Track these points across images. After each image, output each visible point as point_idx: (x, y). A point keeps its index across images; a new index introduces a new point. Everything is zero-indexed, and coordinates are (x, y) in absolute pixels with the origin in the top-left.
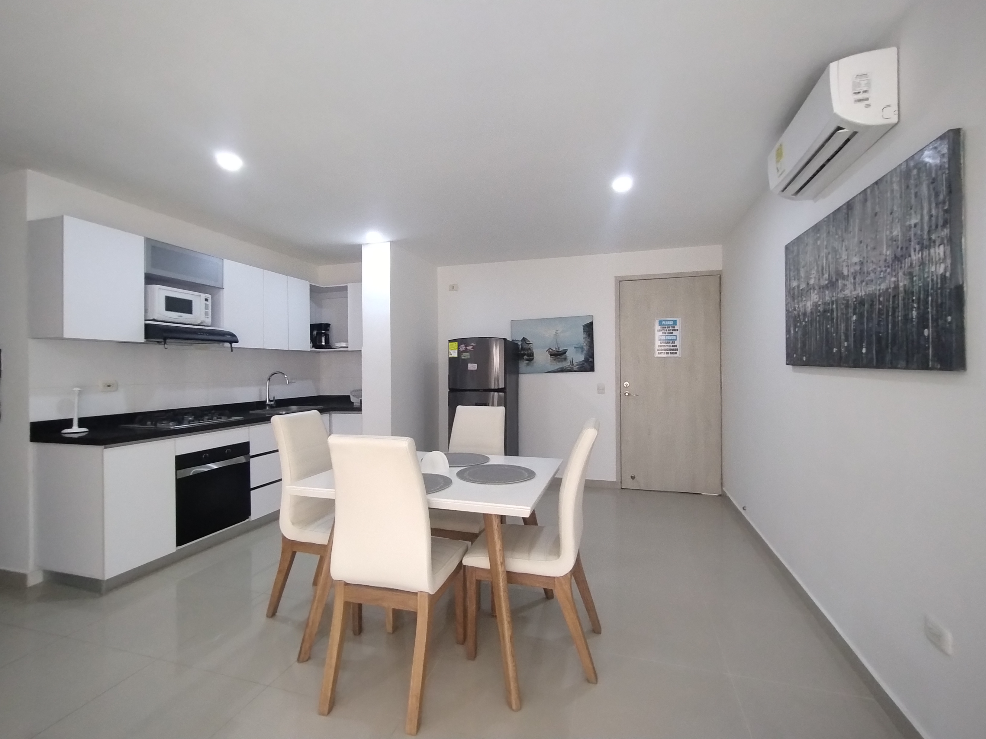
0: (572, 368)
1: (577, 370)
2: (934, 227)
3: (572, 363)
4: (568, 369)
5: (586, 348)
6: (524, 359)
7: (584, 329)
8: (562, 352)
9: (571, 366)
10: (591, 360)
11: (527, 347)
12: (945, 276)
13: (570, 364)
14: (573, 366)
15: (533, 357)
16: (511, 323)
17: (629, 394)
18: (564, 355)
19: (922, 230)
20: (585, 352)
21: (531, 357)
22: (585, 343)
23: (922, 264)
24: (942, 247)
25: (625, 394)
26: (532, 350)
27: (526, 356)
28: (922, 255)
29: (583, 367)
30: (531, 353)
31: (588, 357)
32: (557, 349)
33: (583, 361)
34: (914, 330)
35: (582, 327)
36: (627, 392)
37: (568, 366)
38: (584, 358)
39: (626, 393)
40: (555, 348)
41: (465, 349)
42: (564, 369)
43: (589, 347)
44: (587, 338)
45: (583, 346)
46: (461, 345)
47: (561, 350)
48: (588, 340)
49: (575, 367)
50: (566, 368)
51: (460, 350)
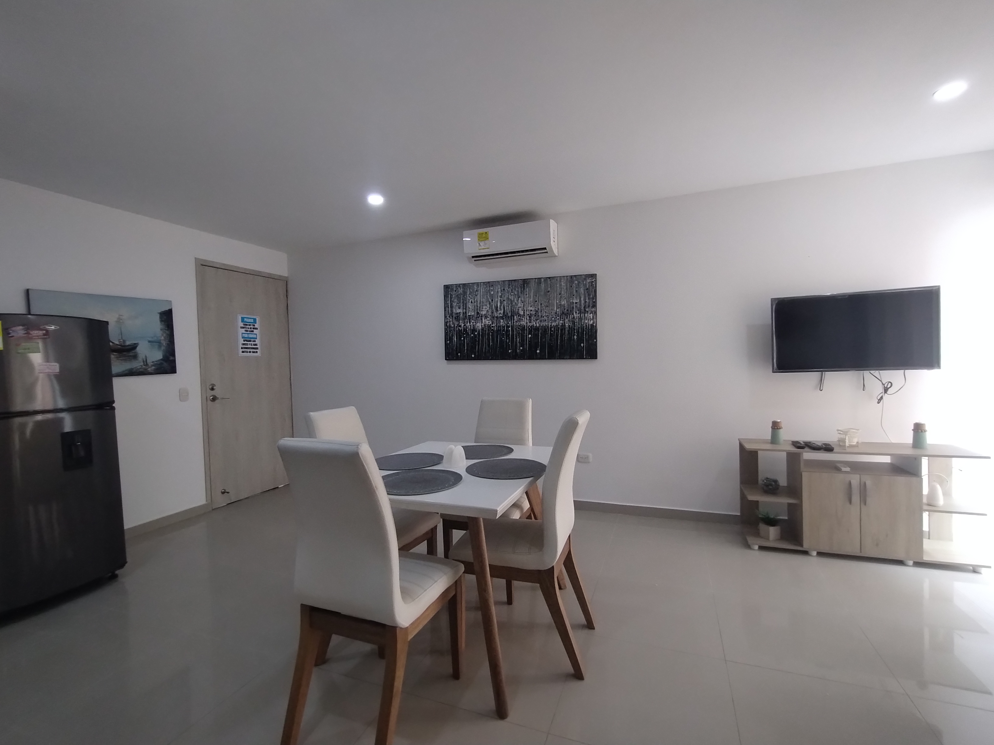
0: (146, 369)
1: (152, 372)
2: (587, 306)
3: (145, 363)
4: (140, 371)
5: (164, 343)
7: (161, 318)
9: (144, 367)
10: (171, 358)
12: (593, 325)
13: (143, 364)
14: (147, 367)
18: (133, 351)
19: (580, 305)
20: (163, 348)
22: (163, 336)
23: (580, 319)
24: (592, 314)
28: (580, 315)
29: (160, 368)
31: (167, 355)
32: (122, 343)
33: (161, 360)
34: (575, 343)
35: (159, 315)
37: (140, 367)
38: (163, 356)
40: (119, 341)
41: (27, 335)
42: (134, 372)
43: (168, 341)
44: (165, 330)
45: (161, 340)
46: (13, 327)
47: (127, 343)
48: (167, 332)
49: (150, 369)
50: (136, 370)
51: (10, 335)
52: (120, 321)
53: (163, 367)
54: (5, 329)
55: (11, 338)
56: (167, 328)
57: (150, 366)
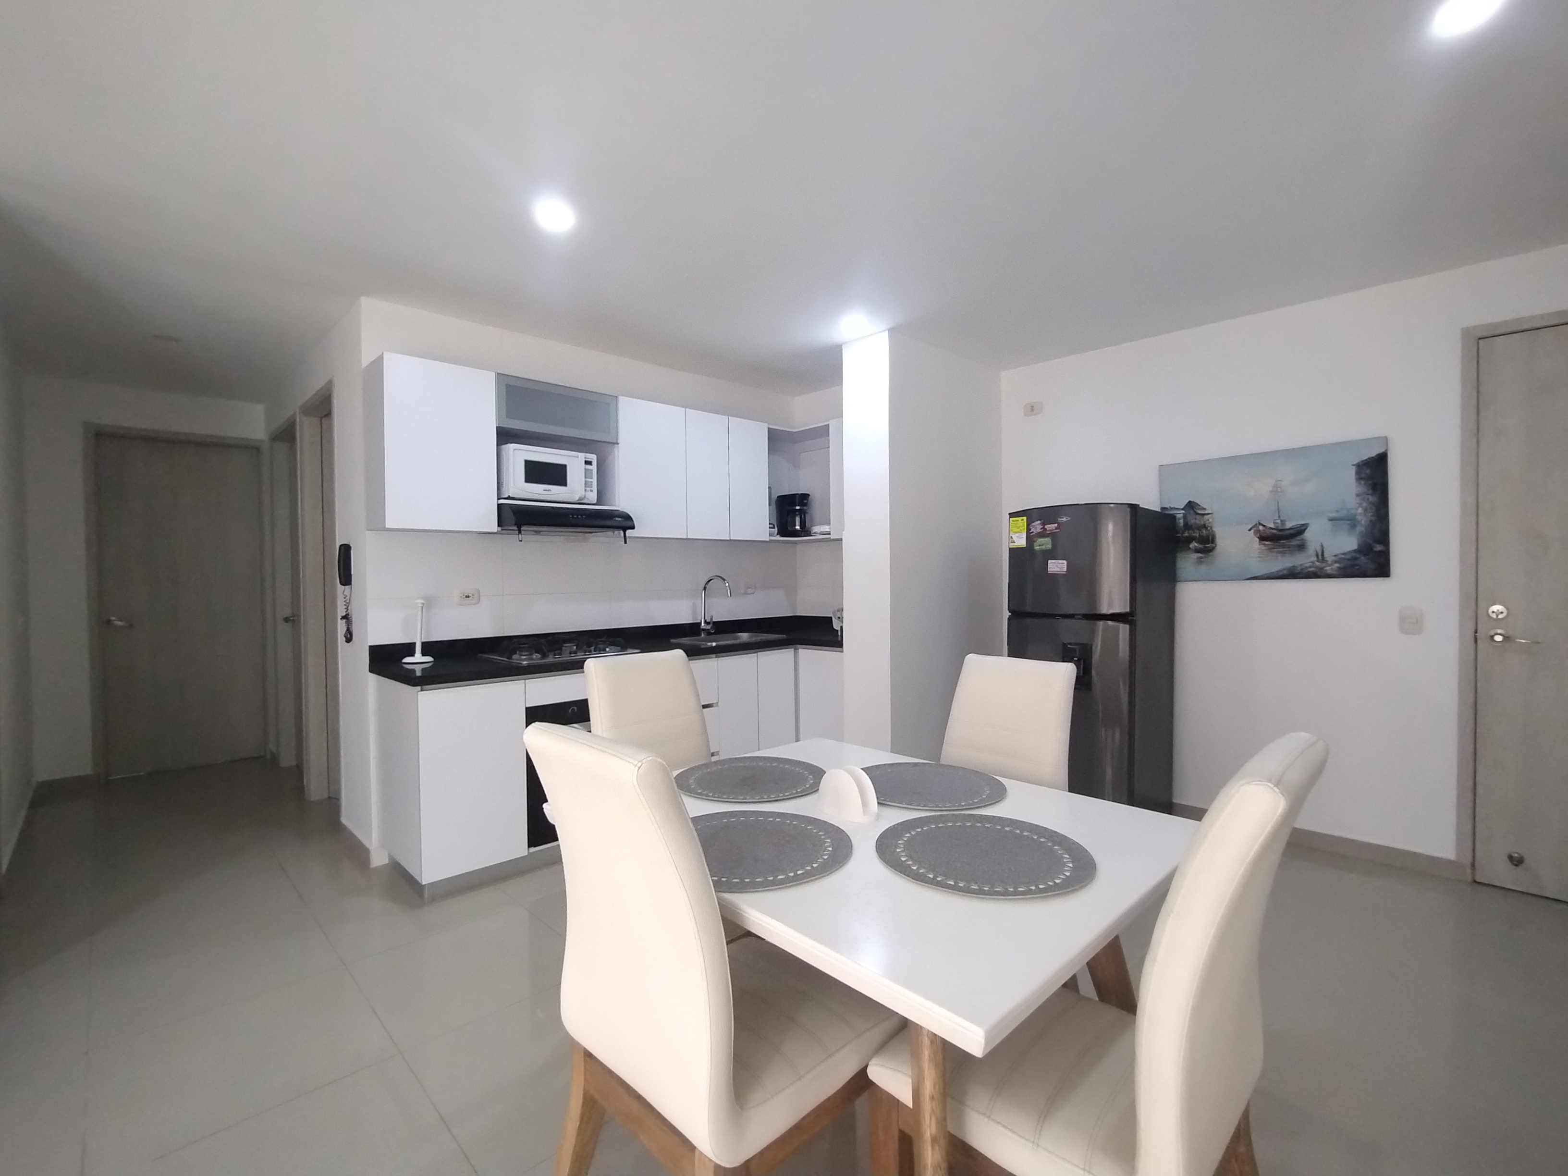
0: (1322, 569)
1: (1335, 573)
3: (1320, 557)
4: (1309, 571)
5: (1363, 519)
6: (1190, 548)
7: (1357, 473)
8: (1291, 531)
9: (1317, 564)
10: (1379, 548)
11: (1198, 522)
13: (1315, 559)
14: (1324, 565)
15: (1213, 545)
16: (1160, 470)
17: (1506, 638)
18: (1298, 538)
20: (1359, 529)
21: (1209, 544)
22: (1360, 505)
25: (1492, 637)
26: (1211, 528)
27: (1196, 542)
29: (1353, 566)
30: (1208, 536)
31: (1370, 541)
32: (1280, 525)
33: (1355, 551)
35: (1354, 469)
36: (1499, 631)
37: (1311, 564)
38: (1359, 545)
39: (1497, 634)
40: (1274, 523)
41: (1042, 530)
42: (1297, 571)
43: (1372, 516)
44: (1368, 494)
45: (1355, 515)
46: (1033, 522)
47: (1289, 525)
48: (1371, 498)
49: (1330, 568)
50: (1302, 569)
51: (1031, 531)
52: (1276, 490)
53: (1357, 565)
54: (1028, 525)
55: (1032, 534)
56: (1370, 492)
57: (1329, 562)
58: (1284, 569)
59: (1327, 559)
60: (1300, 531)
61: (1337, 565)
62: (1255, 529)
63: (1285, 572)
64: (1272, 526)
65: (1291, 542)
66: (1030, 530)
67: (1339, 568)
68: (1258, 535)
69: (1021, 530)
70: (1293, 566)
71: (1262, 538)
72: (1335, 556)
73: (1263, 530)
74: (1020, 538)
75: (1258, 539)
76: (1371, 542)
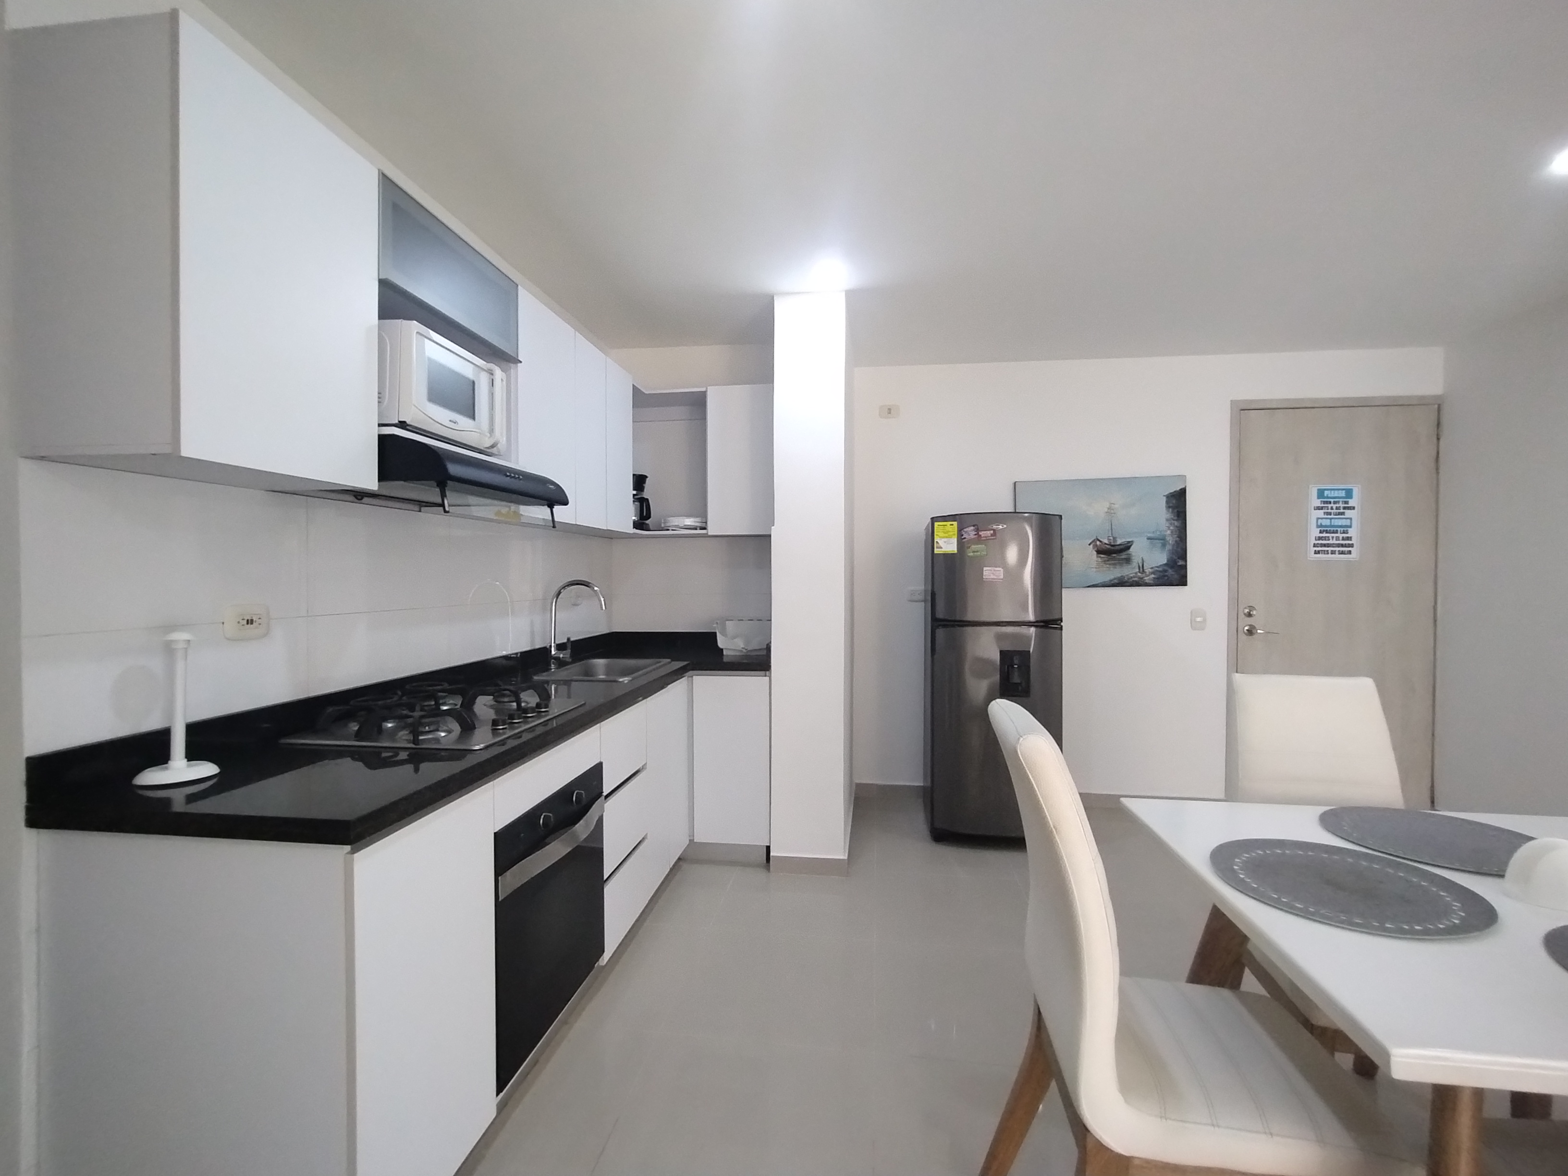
0: (1142, 578)
1: (1152, 582)
3: (1141, 570)
4: (1133, 581)
5: (1171, 540)
7: (1167, 502)
8: (1120, 547)
9: (1139, 574)
10: (1180, 563)
14: (1144, 575)
16: (1012, 486)
20: (1168, 547)
22: (1169, 528)
25: (1246, 629)
29: (1164, 576)
31: (1174, 557)
32: (1112, 541)
33: (1165, 565)
35: (1165, 499)
38: (1168, 561)
40: (1108, 539)
41: (976, 536)
42: (1124, 581)
43: (1177, 537)
44: (1174, 520)
45: (1165, 535)
46: (965, 528)
47: (1119, 542)
48: (1176, 523)
49: (1148, 578)
50: (1128, 579)
51: (963, 537)
52: (1110, 512)
53: (1167, 576)
54: (960, 530)
55: (964, 540)
56: (1176, 518)
57: (1148, 573)
58: (1115, 579)
59: (1146, 571)
60: (1127, 547)
61: (1153, 576)
62: (1093, 543)
63: (1116, 581)
64: (1106, 541)
65: (1121, 556)
66: (962, 535)
67: (1154, 578)
68: (1096, 549)
69: (949, 535)
70: (1122, 576)
71: (1099, 552)
72: (1152, 568)
73: (1100, 545)
74: (948, 544)
75: (1095, 553)
76: (1176, 558)
